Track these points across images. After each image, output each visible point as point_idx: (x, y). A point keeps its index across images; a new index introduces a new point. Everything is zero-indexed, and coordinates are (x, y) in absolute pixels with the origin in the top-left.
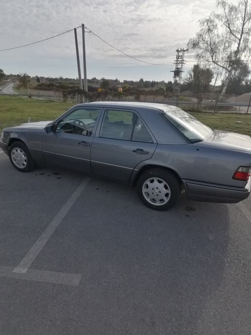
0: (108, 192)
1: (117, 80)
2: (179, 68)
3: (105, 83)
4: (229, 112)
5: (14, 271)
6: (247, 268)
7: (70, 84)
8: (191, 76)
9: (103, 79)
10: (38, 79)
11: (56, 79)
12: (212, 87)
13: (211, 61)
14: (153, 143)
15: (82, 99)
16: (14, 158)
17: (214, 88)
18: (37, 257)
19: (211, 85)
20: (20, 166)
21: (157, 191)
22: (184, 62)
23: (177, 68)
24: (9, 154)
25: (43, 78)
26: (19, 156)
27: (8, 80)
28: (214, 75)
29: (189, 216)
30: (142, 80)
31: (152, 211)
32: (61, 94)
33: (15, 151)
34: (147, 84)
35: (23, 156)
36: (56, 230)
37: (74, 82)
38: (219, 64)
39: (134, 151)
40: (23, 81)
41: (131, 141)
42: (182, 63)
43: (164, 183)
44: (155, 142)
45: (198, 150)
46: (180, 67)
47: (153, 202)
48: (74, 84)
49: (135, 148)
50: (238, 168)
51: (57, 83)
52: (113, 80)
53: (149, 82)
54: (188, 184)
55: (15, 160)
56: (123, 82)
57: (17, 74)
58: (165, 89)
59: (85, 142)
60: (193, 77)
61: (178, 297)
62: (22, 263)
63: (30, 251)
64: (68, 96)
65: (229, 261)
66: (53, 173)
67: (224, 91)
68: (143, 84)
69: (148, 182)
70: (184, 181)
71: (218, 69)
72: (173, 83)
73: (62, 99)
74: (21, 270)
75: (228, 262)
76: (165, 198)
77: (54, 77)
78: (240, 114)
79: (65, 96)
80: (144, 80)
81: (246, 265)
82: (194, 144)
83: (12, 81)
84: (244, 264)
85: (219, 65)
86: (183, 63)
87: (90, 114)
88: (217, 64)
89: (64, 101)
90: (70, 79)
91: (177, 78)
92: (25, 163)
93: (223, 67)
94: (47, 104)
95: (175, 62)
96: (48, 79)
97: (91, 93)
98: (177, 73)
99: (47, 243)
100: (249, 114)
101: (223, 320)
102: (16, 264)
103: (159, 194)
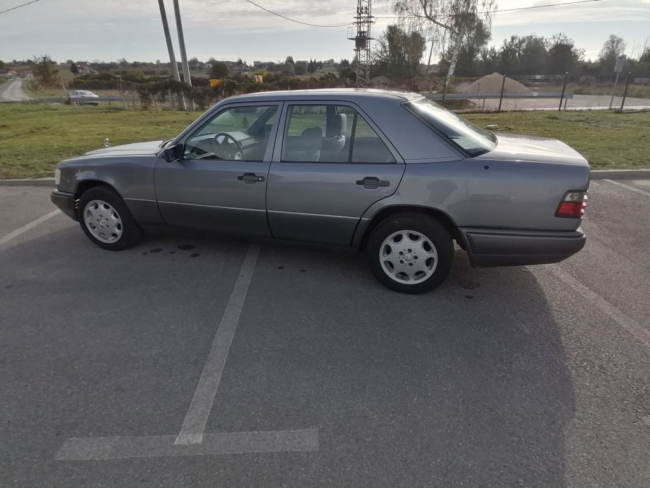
0: (304, 271)
1: (240, 62)
2: (364, 32)
3: (219, 69)
4: (465, 111)
5: (176, 443)
6: (609, 373)
7: (146, 73)
8: (384, 47)
9: (212, 62)
10: (74, 67)
11: (112, 65)
12: (426, 68)
13: (424, 15)
14: (396, 163)
15: (181, 103)
16: (90, 224)
17: (428, 69)
18: (214, 409)
19: (423, 65)
20: (107, 239)
21: (409, 256)
22: (372, 19)
23: (360, 33)
24: (78, 215)
25: (84, 63)
26: (103, 217)
27: (9, 74)
28: (426, 44)
29: (472, 297)
30: (290, 60)
31: (403, 296)
32: (136, 94)
33: (92, 208)
34: (302, 67)
35: (113, 217)
36: (231, 353)
37: (152, 69)
38: (438, 21)
39: (359, 183)
40: (44, 72)
41: (350, 162)
42: (368, 22)
43: (424, 238)
44: (399, 160)
45: (486, 168)
46: (366, 29)
47: (402, 278)
48: (154, 73)
49: (361, 177)
50: (565, 196)
51: (118, 73)
52: (233, 63)
53: (305, 63)
54: (472, 235)
55: (95, 227)
56: (253, 65)
57: (26, 60)
58: (338, 76)
59: (253, 175)
60: (388, 49)
61: (513, 441)
62: (186, 424)
63: (193, 399)
64: (151, 96)
65: (573, 365)
66: (179, 247)
67: (451, 72)
68: (292, 68)
69: (389, 241)
70: (464, 231)
71: (437, 30)
72: (350, 62)
73: (139, 104)
74: (191, 438)
75: (573, 368)
76: (425, 269)
77: (108, 61)
78: (488, 112)
79: (144, 98)
80: (295, 61)
81: (604, 368)
82: (476, 158)
83: (18, 75)
84: (601, 367)
85: (438, 24)
86: (371, 22)
87: (245, 119)
88: (435, 22)
89: (145, 108)
90: (144, 64)
91: (363, 52)
92: (117, 231)
93: (446, 27)
94: (110, 115)
95: (356, 20)
96: (94, 66)
97: (200, 89)
98: (362, 41)
99: (223, 379)
100: (503, 112)
101: (605, 467)
102: (175, 429)
103: (413, 261)
